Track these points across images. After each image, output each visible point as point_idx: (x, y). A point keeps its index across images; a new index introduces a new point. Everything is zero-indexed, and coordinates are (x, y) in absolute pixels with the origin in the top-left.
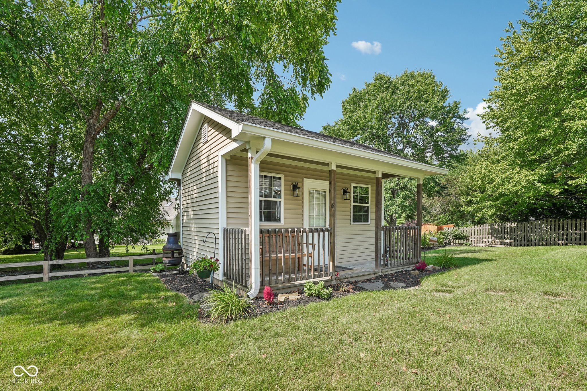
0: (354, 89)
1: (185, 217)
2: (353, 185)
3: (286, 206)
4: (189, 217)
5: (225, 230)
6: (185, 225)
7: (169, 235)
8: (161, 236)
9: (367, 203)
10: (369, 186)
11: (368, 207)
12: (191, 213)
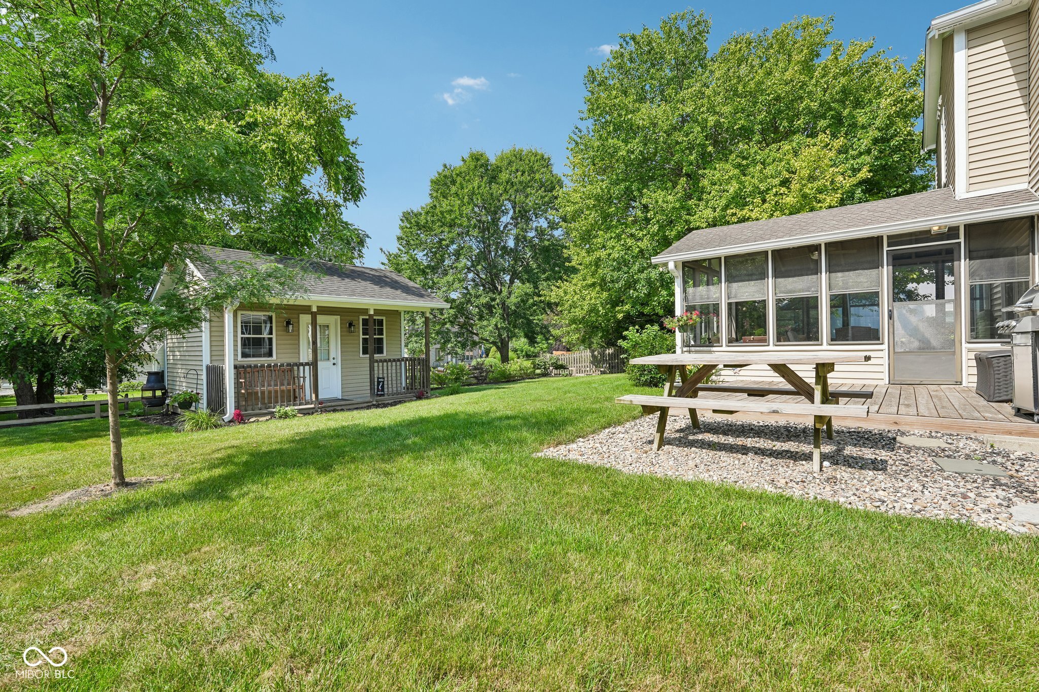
0: (445, 166)
1: (171, 358)
2: (361, 318)
3: (279, 342)
4: (175, 358)
5: (208, 367)
6: (170, 366)
7: (150, 374)
8: (136, 376)
9: (382, 334)
10: (384, 318)
11: (382, 338)
12: (177, 353)
